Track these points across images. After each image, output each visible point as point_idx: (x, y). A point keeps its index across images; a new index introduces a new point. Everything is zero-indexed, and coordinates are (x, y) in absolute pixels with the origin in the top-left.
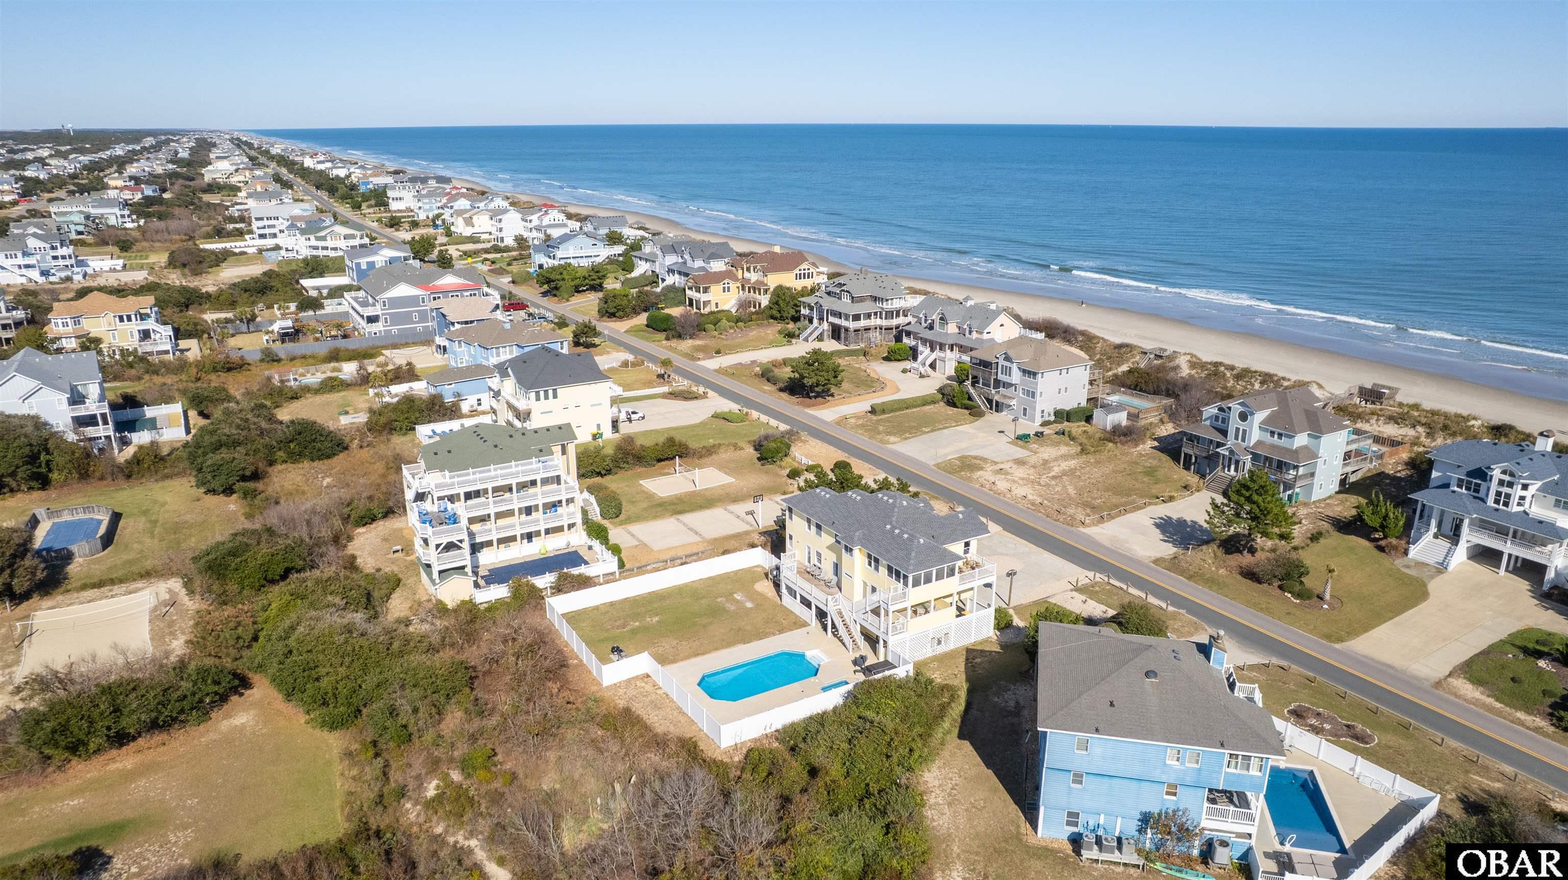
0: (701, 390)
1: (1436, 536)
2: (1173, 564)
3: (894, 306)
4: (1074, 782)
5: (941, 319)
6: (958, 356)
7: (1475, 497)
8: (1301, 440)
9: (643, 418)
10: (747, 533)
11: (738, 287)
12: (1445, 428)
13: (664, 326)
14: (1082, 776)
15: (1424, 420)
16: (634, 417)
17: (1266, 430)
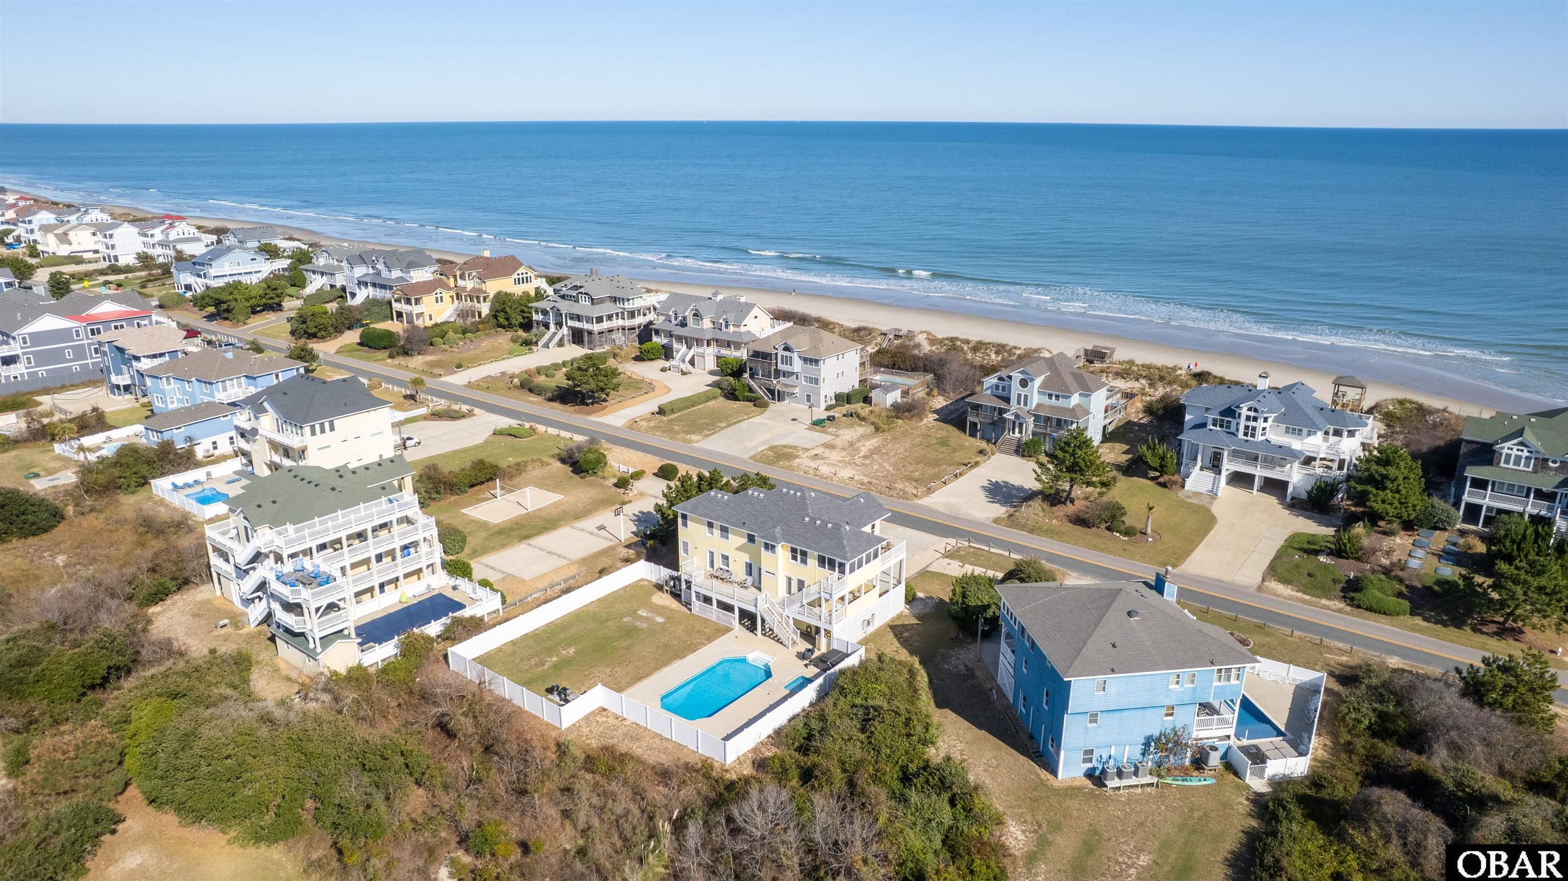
0: (465, 408)
1: (1202, 469)
2: (1011, 521)
3: (636, 306)
4: (1091, 721)
5: (695, 315)
6: (716, 350)
7: (1228, 433)
8: (1075, 399)
9: (419, 443)
10: (612, 548)
11: (452, 297)
12: (1162, 378)
13: (385, 343)
14: (1096, 715)
15: (1144, 374)
16: (409, 443)
17: (1044, 394)
